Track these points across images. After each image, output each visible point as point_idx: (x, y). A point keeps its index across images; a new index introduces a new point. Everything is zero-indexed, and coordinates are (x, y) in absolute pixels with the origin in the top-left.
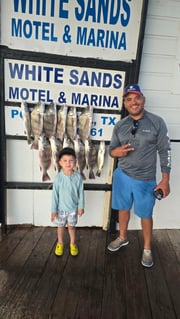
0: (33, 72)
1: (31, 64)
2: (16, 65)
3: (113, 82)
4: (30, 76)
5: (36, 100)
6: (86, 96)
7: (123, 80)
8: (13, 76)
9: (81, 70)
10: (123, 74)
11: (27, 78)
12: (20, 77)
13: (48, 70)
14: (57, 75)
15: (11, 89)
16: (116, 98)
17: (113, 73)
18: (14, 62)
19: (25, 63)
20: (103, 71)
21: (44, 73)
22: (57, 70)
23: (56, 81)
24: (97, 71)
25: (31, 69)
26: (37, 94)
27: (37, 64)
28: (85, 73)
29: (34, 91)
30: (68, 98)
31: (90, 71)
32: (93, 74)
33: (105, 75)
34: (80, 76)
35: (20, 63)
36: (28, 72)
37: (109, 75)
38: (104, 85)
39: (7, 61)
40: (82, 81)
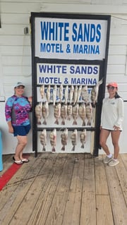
0: (51, 69)
1: (50, 65)
2: (43, 66)
3: (93, 71)
4: (50, 71)
5: (53, 84)
6: (79, 79)
7: (98, 70)
8: (41, 72)
9: (76, 66)
10: (98, 66)
11: (48, 72)
12: (45, 72)
13: (59, 67)
14: (63, 69)
15: (40, 78)
16: (95, 79)
17: (93, 66)
18: (41, 64)
19: (47, 64)
20: (87, 66)
21: (57, 69)
22: (63, 67)
23: (63, 72)
24: (84, 66)
25: (50, 67)
26: (53, 80)
27: (53, 65)
28: (78, 67)
29: (51, 78)
30: (69, 81)
31: (80, 66)
32: (83, 68)
33: (89, 68)
34: (75, 69)
35: (44, 64)
36: (48, 69)
37: (91, 68)
38: (89, 73)
39: (38, 65)
40: (77, 72)
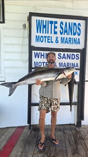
0: (44, 55)
1: (43, 52)
2: (37, 53)
3: (76, 57)
4: (42, 57)
6: (65, 63)
7: (79, 56)
8: (36, 57)
9: (62, 53)
10: (79, 54)
11: (41, 58)
12: (38, 57)
15: (35, 62)
16: (77, 64)
17: (75, 54)
19: (40, 52)
20: (71, 53)
24: (69, 53)
25: (42, 54)
27: (45, 52)
28: (64, 54)
29: (44, 63)
30: (58, 65)
31: (66, 53)
32: (68, 54)
33: (72, 55)
34: (62, 56)
35: (38, 52)
36: (41, 55)
38: (72, 59)
39: (33, 52)
40: (63, 58)
